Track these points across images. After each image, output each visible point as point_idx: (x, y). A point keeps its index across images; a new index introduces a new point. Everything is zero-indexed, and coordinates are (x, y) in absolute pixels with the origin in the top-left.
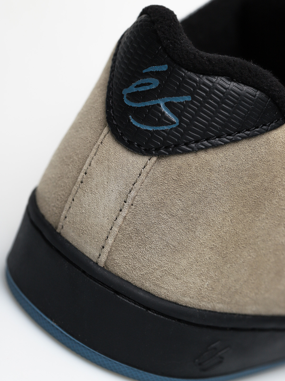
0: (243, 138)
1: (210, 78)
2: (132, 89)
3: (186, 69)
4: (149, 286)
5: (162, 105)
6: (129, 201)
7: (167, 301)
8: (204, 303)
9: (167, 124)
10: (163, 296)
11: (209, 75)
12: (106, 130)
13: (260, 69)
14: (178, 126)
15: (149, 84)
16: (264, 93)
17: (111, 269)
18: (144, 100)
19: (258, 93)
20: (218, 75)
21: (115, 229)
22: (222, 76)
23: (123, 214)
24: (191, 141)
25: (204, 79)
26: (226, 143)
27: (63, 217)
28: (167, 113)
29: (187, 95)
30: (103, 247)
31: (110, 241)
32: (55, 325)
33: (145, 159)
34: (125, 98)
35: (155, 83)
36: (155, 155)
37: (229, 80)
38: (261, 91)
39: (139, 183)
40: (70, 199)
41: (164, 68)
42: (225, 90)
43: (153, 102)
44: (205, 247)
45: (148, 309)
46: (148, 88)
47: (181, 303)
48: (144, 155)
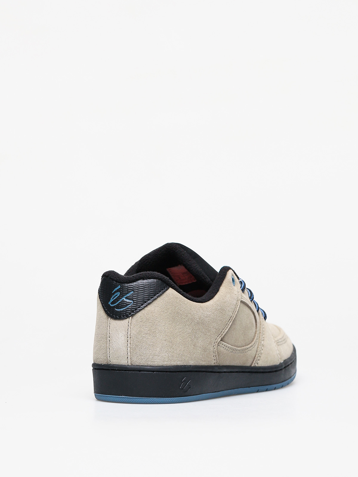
0: (158, 297)
1: (136, 282)
2: (112, 300)
3: (127, 283)
4: (150, 363)
5: (124, 299)
6: (129, 336)
7: (159, 366)
8: (172, 363)
9: (129, 304)
10: (157, 365)
11: (136, 281)
12: (109, 319)
13: (152, 272)
14: (134, 303)
15: (117, 295)
16: (157, 279)
17: (134, 364)
18: (118, 301)
19: (155, 280)
20: (139, 280)
21: (129, 349)
22: (140, 280)
23: (129, 342)
24: (140, 306)
25: (135, 283)
26: (153, 301)
27: (108, 357)
28: (128, 301)
29: (131, 291)
30: (128, 358)
31: (129, 354)
32: (124, 397)
33: (128, 319)
34: (110, 304)
35: (118, 294)
36: (130, 316)
37: (143, 280)
38: (156, 279)
39: (129, 329)
40: (108, 349)
41: (119, 287)
42: (143, 284)
43: (121, 300)
44: (163, 341)
45: (154, 372)
46: (117, 297)
47: (164, 365)
48: (126, 318)
